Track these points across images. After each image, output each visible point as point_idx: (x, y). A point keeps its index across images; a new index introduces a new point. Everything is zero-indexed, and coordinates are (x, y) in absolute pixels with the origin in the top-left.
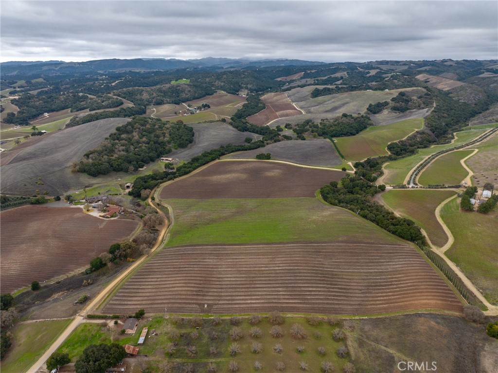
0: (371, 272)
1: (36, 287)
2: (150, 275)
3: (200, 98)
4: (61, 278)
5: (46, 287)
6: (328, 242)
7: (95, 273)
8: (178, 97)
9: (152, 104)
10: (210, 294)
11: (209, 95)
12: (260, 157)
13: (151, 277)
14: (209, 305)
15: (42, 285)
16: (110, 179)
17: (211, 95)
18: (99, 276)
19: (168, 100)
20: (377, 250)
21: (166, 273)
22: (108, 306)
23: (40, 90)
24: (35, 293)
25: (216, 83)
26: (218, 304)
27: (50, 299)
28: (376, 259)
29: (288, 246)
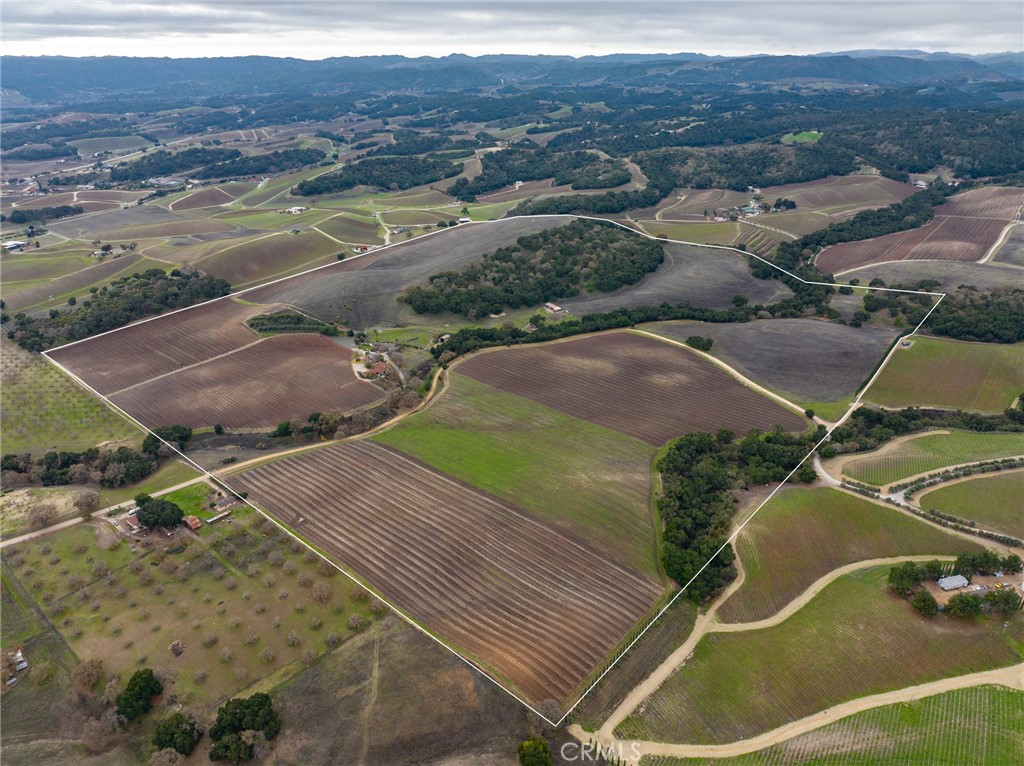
0: (528, 588)
1: (219, 430)
2: (307, 463)
3: (808, 180)
4: (246, 431)
5: (228, 434)
6: (537, 520)
7: (278, 439)
8: (760, 173)
9: (689, 185)
10: (322, 510)
11: (837, 174)
12: (694, 342)
13: (305, 465)
14: (306, 521)
15: (226, 431)
16: (436, 322)
17: (842, 175)
18: (280, 443)
19: (723, 180)
20: (591, 566)
21: (321, 467)
22: (237, 477)
23: (559, 133)
24: (218, 437)
25: (882, 146)
26: (314, 525)
27: (220, 449)
28: (565, 576)
29: (481, 499)
